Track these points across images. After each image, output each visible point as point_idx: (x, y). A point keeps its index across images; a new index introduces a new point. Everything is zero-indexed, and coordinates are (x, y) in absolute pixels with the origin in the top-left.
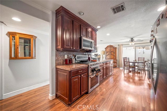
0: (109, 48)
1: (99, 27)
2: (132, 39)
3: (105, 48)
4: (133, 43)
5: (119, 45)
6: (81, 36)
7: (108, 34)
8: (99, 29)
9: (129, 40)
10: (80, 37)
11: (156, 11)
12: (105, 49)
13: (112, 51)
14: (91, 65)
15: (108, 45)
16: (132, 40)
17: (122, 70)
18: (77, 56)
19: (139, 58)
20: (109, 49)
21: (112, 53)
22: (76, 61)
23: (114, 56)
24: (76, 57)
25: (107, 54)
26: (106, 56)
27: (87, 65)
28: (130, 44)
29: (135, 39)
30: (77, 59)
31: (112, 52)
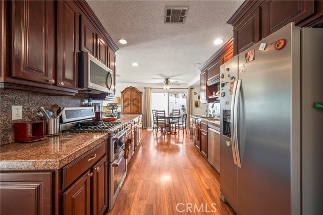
0: (129, 93)
1: (123, 42)
2: (167, 79)
3: (122, 92)
4: (168, 87)
5: (145, 88)
6: (82, 50)
7: (135, 64)
8: (123, 46)
9: (163, 80)
10: (78, 51)
11: (212, 43)
12: (120, 93)
13: (134, 98)
14: (116, 132)
15: (128, 85)
16: (167, 82)
17: (151, 132)
18: (66, 109)
19: (173, 110)
20: (130, 95)
21: (135, 102)
22: (61, 125)
23: (138, 107)
24: (63, 113)
25: (126, 103)
26: (125, 107)
27: (106, 134)
28: (165, 87)
29: (171, 81)
30: (65, 120)
31: (134, 100)
